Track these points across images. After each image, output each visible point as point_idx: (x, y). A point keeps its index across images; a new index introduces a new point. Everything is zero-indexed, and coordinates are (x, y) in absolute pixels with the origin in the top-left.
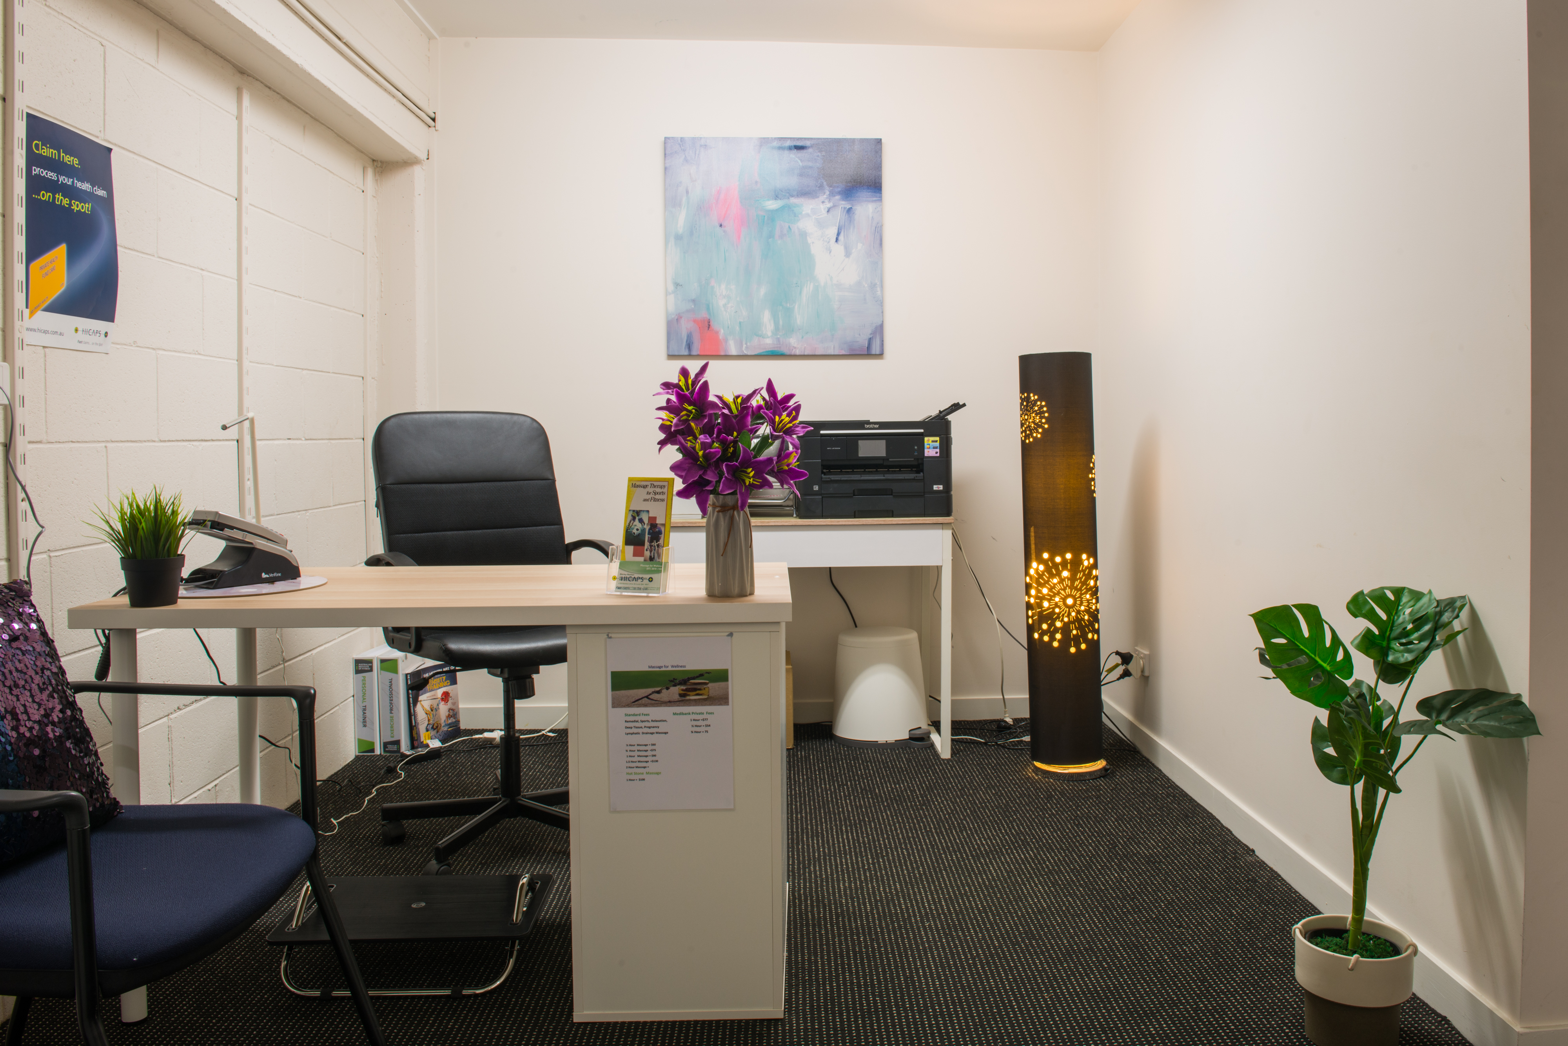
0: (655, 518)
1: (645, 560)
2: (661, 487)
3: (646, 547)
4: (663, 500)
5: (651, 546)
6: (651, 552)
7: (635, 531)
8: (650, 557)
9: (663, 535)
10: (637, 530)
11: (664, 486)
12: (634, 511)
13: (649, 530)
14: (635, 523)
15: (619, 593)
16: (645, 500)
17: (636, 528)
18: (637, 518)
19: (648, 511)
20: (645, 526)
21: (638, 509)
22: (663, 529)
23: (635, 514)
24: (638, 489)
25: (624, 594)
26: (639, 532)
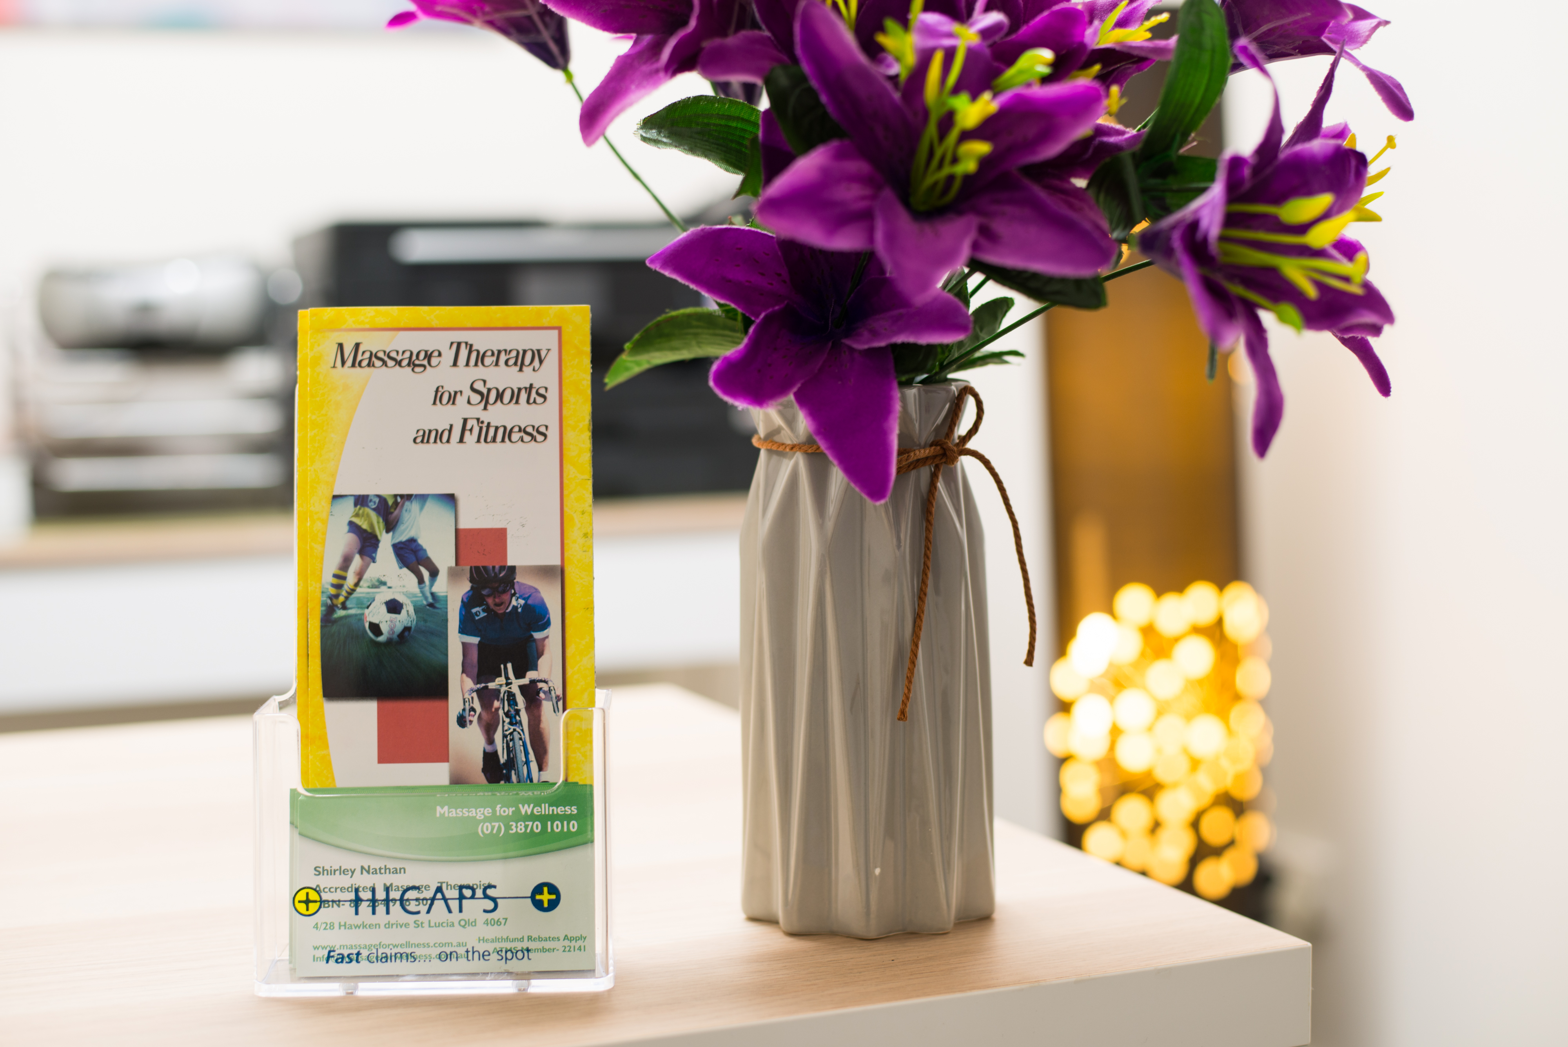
0: (499, 536)
1: (457, 780)
2: (520, 360)
3: (455, 704)
4: (536, 434)
5: (486, 697)
6: (489, 730)
7: (377, 614)
8: (490, 758)
9: (553, 633)
10: (394, 607)
11: (538, 355)
12: (361, 501)
13: (467, 605)
14: (373, 572)
15: (333, 990)
16: (425, 437)
17: (385, 595)
18: (386, 541)
19: (450, 499)
20: (441, 586)
21: (388, 490)
22: (550, 597)
23: (371, 520)
24: (379, 373)
25: (367, 990)
26: (406, 618)
